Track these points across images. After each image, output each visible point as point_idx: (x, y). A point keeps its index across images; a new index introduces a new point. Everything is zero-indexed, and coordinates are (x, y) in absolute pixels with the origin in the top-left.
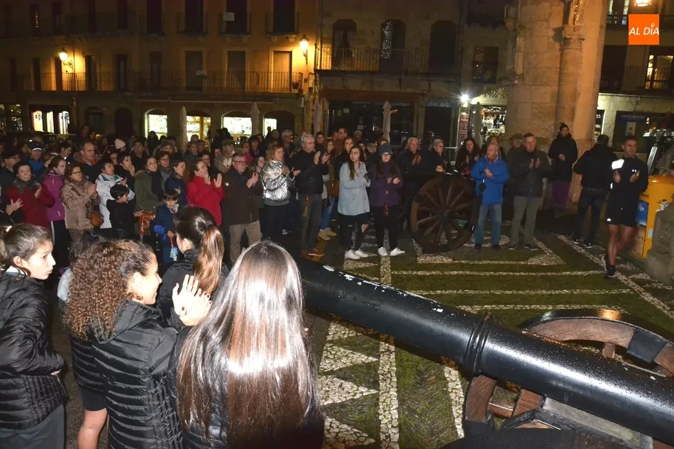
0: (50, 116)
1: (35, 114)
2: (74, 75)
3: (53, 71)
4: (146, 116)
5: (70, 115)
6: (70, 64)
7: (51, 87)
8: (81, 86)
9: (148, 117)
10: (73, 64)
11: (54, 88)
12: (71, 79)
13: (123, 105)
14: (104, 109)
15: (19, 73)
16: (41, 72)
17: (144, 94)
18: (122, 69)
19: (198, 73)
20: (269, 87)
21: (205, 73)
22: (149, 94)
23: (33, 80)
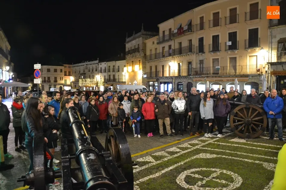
0: (166, 85)
1: (161, 85)
2: (174, 70)
3: (168, 69)
4: (197, 85)
5: (172, 85)
6: (173, 66)
8: (176, 75)
12: (173, 72)
13: (190, 81)
14: (183, 83)
15: (158, 71)
16: (164, 70)
17: (197, 77)
18: (190, 67)
19: (217, 67)
20: (247, 72)
21: (219, 67)
22: (199, 76)
23: (162, 73)
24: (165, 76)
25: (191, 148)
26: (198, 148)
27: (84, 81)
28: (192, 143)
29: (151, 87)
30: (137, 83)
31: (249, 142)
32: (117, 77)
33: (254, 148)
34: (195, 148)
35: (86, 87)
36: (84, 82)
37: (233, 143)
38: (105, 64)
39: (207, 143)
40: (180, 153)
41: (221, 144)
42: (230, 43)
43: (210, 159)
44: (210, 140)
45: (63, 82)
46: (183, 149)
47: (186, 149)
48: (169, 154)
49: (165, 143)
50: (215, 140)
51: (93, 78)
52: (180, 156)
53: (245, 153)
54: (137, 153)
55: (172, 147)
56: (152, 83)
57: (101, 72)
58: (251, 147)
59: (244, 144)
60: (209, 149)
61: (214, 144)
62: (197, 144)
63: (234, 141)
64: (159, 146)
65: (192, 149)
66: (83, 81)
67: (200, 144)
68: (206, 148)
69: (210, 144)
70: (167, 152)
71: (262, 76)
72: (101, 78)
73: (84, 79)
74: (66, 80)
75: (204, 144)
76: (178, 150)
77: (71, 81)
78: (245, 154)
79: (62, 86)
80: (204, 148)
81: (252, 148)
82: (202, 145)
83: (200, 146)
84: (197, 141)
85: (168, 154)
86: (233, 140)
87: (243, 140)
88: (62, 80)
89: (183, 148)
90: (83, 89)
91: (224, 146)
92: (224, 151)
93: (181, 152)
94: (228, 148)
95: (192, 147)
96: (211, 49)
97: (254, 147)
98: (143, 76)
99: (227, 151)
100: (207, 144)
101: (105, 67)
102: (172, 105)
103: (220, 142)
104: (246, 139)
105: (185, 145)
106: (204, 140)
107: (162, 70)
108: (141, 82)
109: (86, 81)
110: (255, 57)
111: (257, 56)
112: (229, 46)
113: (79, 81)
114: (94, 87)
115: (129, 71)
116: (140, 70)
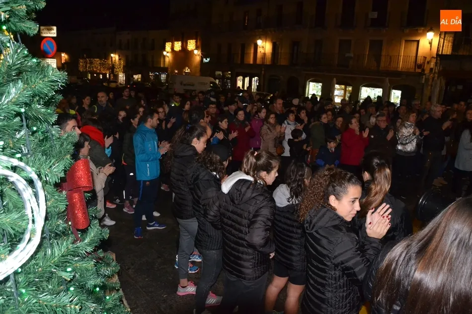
0: (247, 79)
1: (239, 78)
2: (265, 54)
3: (252, 51)
4: (308, 83)
5: (259, 80)
6: (263, 47)
8: (268, 62)
9: (309, 84)
10: (265, 46)
11: (251, 62)
13: (293, 75)
14: (281, 77)
15: (232, 52)
16: (245, 52)
18: (295, 51)
19: (347, 55)
21: (352, 55)
23: (240, 57)
24: (246, 62)
27: (89, 62)
29: (217, 82)
35: (92, 73)
36: (88, 65)
38: (129, 34)
42: (375, 15)
51: (106, 59)
56: (220, 73)
57: (121, 48)
66: (87, 63)
72: (119, 59)
73: (88, 59)
77: (63, 61)
90: (87, 76)
96: (339, 23)
98: (202, 60)
101: (128, 41)
107: (240, 52)
108: (198, 69)
109: (91, 63)
110: (416, 44)
111: (418, 42)
112: (372, 19)
113: (78, 63)
114: (106, 74)
115: (175, 49)
116: (197, 48)
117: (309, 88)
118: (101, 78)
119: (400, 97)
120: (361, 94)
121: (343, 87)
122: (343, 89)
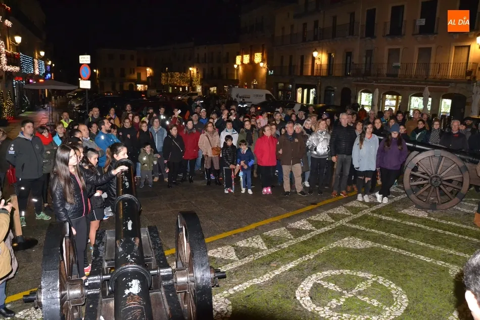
0: (306, 91)
1: (299, 89)
2: (321, 65)
3: (310, 63)
4: (359, 94)
5: (316, 91)
6: (319, 59)
7: (308, 73)
8: (324, 73)
9: (361, 95)
10: (321, 58)
11: (310, 74)
12: (319, 68)
13: (346, 86)
14: (336, 88)
15: (293, 64)
16: (304, 64)
17: (359, 79)
18: (349, 62)
19: (395, 64)
20: (448, 75)
21: (399, 64)
22: (362, 79)
23: (299, 69)
24: (304, 74)
25: (332, 223)
26: (344, 224)
27: (170, 76)
28: (335, 213)
29: (280, 93)
30: (256, 83)
31: (432, 219)
32: (224, 72)
33: (439, 231)
34: (338, 224)
35: (173, 86)
36: (169, 79)
37: (405, 217)
38: (205, 48)
39: (360, 215)
40: (312, 233)
41: (384, 218)
42: (423, 22)
43: (361, 250)
44: (366, 208)
45: (135, 76)
46: (318, 224)
47: (323, 224)
48: (292, 235)
49: (289, 209)
50: (374, 208)
51: (185, 72)
52: (310, 239)
53: (422, 241)
54: (240, 227)
55: (300, 220)
56: (282, 84)
57: (198, 62)
58: (434, 230)
59: (424, 221)
60: (363, 228)
61: (372, 218)
62: (344, 216)
63: (406, 214)
64: (279, 215)
65: (333, 226)
66: (168, 76)
67: (347, 216)
68: (357, 227)
69: (365, 217)
70: (289, 229)
71: (475, 84)
72: (197, 73)
73: (169, 73)
74: (140, 73)
75: (356, 216)
76: (309, 227)
77: (148, 75)
78: (422, 244)
79: (133, 83)
80: (354, 226)
81: (436, 232)
82: (351, 218)
83: (347, 220)
84: (343, 209)
85: (290, 233)
86: (406, 211)
87: (423, 212)
88: (134, 73)
89: (319, 222)
90: (168, 90)
91: (389, 222)
92: (387, 234)
93: (314, 231)
94: (395, 229)
95: (333, 221)
96: (388, 32)
97: (440, 229)
98: (268, 72)
99: (393, 236)
100: (360, 218)
101: (205, 54)
102: (308, 142)
103: (383, 215)
104: (428, 211)
105: (323, 216)
106: (356, 208)
107: (299, 64)
108: (265, 81)
109: (172, 77)
110: (467, 49)
111: (469, 47)
112: (421, 27)
113: (160, 77)
114: (185, 87)
115: (244, 62)
116: (263, 61)
117: (361, 98)
118: (181, 90)
119: (450, 106)
120: (410, 104)
121: (395, 97)
122: (395, 99)
